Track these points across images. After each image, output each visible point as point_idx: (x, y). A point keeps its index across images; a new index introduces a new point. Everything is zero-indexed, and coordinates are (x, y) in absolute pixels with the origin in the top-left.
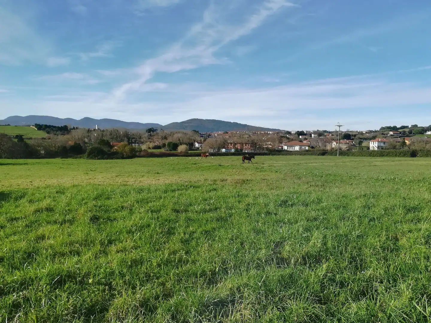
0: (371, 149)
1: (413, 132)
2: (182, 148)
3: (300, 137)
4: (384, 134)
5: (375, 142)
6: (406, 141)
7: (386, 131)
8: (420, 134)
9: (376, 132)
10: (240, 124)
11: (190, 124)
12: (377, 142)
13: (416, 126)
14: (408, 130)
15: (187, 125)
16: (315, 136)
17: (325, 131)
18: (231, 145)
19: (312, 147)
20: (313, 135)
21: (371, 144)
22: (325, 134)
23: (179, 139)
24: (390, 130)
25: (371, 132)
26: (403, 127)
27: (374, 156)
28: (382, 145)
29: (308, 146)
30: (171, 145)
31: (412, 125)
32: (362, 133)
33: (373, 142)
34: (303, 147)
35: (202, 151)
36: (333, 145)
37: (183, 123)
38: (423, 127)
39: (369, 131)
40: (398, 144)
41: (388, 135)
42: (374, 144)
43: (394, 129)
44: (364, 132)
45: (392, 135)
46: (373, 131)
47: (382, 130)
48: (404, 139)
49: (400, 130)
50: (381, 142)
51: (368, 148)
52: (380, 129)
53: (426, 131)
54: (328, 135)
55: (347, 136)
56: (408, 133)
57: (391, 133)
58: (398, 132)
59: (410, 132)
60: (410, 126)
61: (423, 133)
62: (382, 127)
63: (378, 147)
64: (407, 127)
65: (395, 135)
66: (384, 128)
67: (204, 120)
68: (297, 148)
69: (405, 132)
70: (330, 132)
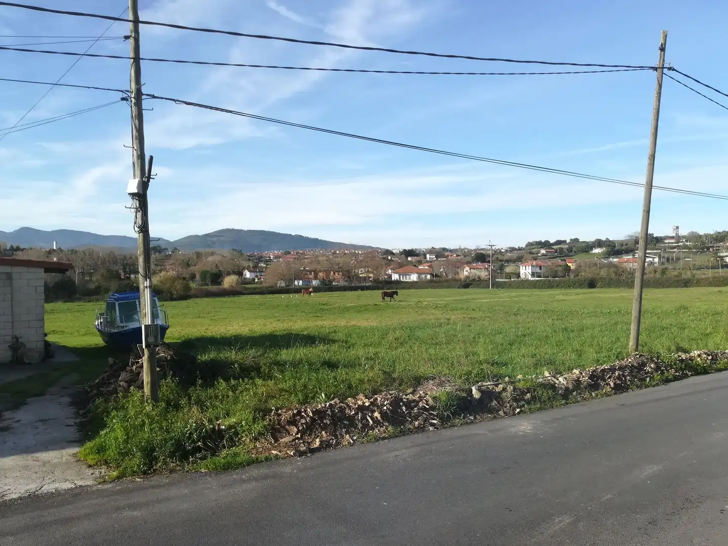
0: (522, 276)
1: (574, 249)
2: (229, 281)
3: (409, 259)
4: (533, 254)
5: (527, 267)
6: (569, 264)
7: (535, 248)
8: (583, 252)
9: (520, 249)
10: (307, 238)
11: (222, 238)
12: (530, 267)
13: (576, 240)
14: (567, 246)
15: (215, 239)
16: (431, 257)
17: (444, 249)
18: (311, 274)
19: (437, 276)
20: (428, 256)
21: (523, 269)
22: (446, 254)
23: (217, 265)
24: (540, 246)
25: (512, 250)
26: (559, 242)
27: (540, 288)
28: (538, 270)
29: (430, 274)
30: (208, 276)
31: (571, 240)
32: (499, 252)
33: (524, 267)
34: (423, 276)
35: (262, 285)
36: (465, 271)
37: (207, 236)
38: (587, 243)
39: (510, 248)
40: (560, 268)
41: (539, 255)
42: (526, 270)
43: (546, 244)
44: (503, 251)
45: (543, 255)
46: (516, 249)
47: (529, 247)
48: (564, 260)
49: (555, 247)
50: (537, 266)
51: (518, 275)
52: (527, 246)
53: (592, 249)
54: (451, 256)
55: (481, 257)
56: (566, 251)
57: (543, 251)
58: (553, 250)
59: (570, 250)
60: (568, 241)
61: (588, 252)
62: (529, 242)
63: (533, 274)
64: (564, 242)
65: (549, 254)
66: (531, 243)
67: (245, 231)
68: (414, 277)
69: (561, 249)
70: (451, 251)
